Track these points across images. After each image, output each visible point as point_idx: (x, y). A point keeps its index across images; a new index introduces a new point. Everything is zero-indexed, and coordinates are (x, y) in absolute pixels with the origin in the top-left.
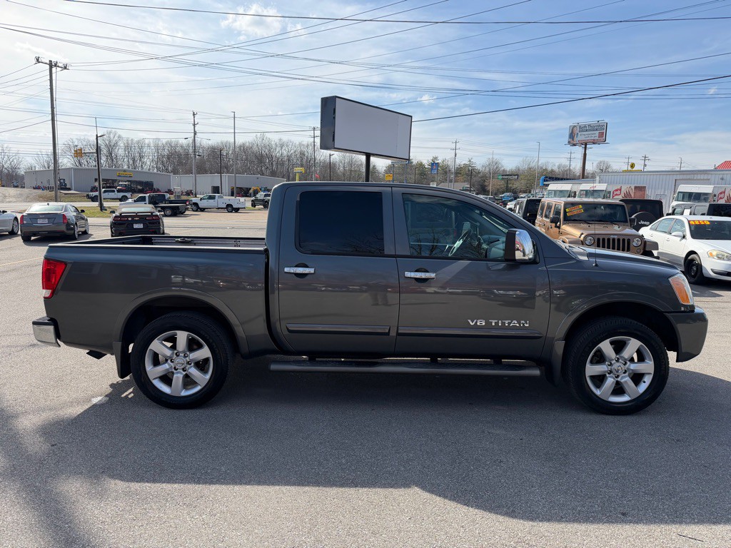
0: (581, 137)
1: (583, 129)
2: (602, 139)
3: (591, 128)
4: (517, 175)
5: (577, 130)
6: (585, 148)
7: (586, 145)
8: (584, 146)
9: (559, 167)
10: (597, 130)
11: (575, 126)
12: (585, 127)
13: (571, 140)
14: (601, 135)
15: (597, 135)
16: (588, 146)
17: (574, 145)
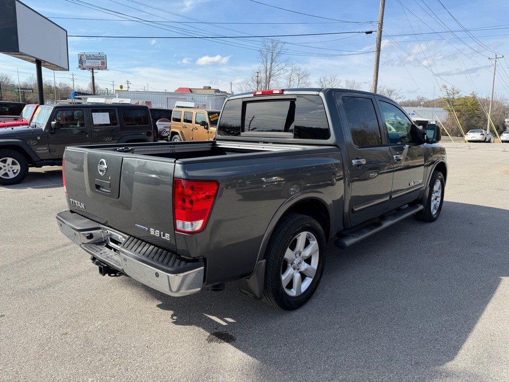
0: (88, 63)
1: (89, 57)
2: (103, 66)
3: (94, 58)
4: (32, 89)
5: (84, 58)
6: (93, 72)
7: (93, 70)
8: (91, 70)
9: (60, 85)
10: (99, 59)
11: (82, 55)
12: (90, 56)
13: (81, 65)
14: (103, 63)
15: (100, 63)
16: (94, 71)
17: (84, 69)
